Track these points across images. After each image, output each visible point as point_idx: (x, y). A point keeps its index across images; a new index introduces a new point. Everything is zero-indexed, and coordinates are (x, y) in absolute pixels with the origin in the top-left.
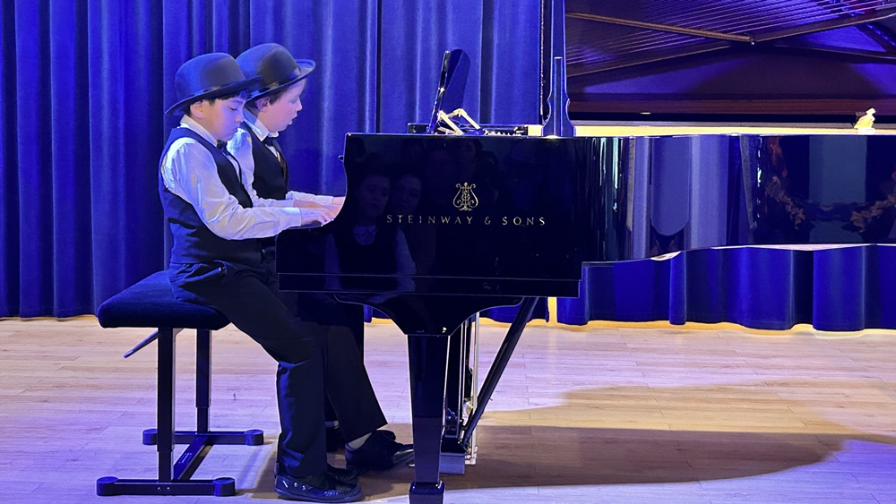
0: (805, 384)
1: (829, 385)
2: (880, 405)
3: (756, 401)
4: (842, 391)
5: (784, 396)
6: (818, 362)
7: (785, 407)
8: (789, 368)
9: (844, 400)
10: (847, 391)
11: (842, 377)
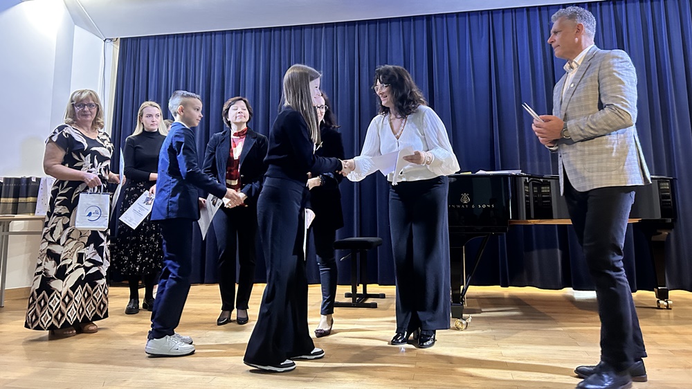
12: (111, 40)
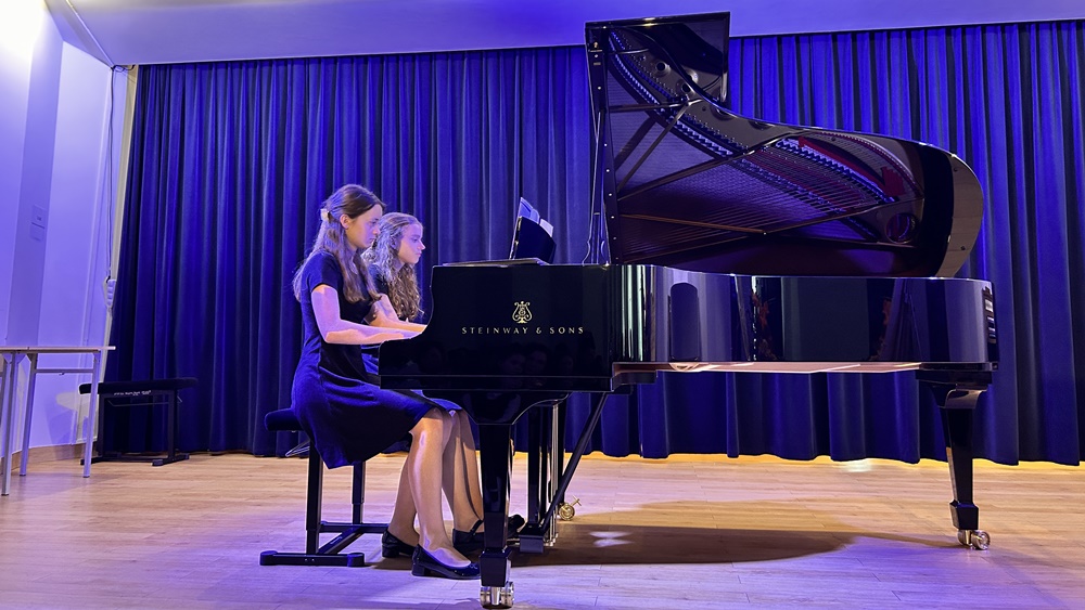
0: (829, 500)
1: (846, 501)
2: (885, 514)
3: (789, 511)
4: (856, 504)
5: (810, 507)
6: (840, 487)
7: (810, 514)
8: (817, 490)
9: (857, 510)
10: (860, 505)
11: (857, 496)
12: (124, 68)
